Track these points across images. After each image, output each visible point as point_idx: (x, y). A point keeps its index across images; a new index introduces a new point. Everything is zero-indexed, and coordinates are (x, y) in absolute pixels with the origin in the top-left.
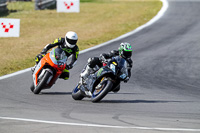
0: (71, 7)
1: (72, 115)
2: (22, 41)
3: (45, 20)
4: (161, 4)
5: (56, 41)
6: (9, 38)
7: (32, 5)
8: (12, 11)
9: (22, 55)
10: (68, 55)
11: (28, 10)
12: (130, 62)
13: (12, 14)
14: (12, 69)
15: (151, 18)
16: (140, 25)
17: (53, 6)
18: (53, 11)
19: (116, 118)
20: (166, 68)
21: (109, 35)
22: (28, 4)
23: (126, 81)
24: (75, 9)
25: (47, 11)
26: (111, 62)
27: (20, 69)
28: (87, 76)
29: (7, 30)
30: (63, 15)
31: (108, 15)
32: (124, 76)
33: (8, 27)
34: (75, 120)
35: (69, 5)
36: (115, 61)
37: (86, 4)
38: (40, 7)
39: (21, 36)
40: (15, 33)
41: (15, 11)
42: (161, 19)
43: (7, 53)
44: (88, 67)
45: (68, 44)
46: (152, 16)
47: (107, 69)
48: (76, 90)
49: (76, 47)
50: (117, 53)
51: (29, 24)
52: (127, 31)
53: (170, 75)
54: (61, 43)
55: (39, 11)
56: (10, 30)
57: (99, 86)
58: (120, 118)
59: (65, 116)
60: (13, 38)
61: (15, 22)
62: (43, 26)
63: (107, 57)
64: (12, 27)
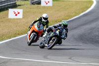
0: (48, 4)
1: (48, 57)
2: (24, 20)
3: (35, 10)
4: (93, 2)
5: (38, 19)
6: (17, 19)
7: (29, 2)
8: (19, 5)
9: (24, 27)
10: (44, 25)
11: (27, 5)
12: (67, 30)
13: (19, 7)
14: (19, 34)
15: (88, 9)
16: (82, 12)
17: (39, 3)
18: (39, 6)
19: (70, 58)
20: (95, 34)
21: (67, 18)
22: (26, 2)
23: (64, 39)
24: (50, 4)
25: (36, 5)
26: (57, 30)
27: (23, 34)
28: (46, 36)
29: (16, 15)
30: (44, 7)
31: (67, 7)
32: (63, 36)
33: (17, 13)
34: (50, 59)
35: (47, 2)
36: (59, 29)
37: (56, 2)
38: (33, 4)
39: (23, 18)
40: (20, 16)
41: (20, 5)
42: (92, 10)
43: (16, 26)
44: (46, 32)
45: (43, 20)
46: (88, 8)
47: (55, 33)
48: (41, 43)
49: (48, 21)
50: (60, 25)
51: (27, 12)
52: (76, 16)
53: (97, 37)
54: (40, 20)
55: (32, 5)
56: (18, 15)
57: (51, 41)
58: (72, 58)
59: (45, 57)
60: (19, 19)
61: (21, 11)
62: (34, 13)
63: (55, 27)
64: (19, 13)
